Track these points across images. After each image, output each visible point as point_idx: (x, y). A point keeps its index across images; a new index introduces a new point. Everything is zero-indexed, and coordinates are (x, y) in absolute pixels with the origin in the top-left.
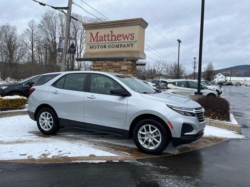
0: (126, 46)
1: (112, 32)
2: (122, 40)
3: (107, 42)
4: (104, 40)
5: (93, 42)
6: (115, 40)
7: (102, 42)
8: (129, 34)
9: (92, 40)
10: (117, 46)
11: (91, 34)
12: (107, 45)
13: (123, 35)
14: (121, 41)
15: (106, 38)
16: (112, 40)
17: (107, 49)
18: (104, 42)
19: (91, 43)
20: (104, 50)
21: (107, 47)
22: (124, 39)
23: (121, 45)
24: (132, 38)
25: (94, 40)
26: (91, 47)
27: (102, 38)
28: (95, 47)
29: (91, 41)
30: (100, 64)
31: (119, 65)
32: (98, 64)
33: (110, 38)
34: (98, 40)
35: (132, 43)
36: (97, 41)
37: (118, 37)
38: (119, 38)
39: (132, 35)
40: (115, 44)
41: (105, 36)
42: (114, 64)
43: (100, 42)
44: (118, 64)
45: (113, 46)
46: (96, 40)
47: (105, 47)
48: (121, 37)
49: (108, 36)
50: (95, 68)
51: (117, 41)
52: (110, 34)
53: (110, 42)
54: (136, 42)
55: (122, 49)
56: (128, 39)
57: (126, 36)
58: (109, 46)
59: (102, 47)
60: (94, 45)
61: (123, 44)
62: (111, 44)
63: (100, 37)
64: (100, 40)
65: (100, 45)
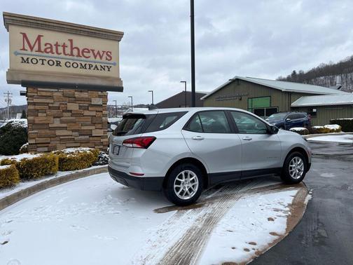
0: (99, 68)
1: (71, 41)
2: (92, 58)
3: (62, 55)
4: (54, 50)
5: (29, 51)
6: (79, 55)
7: (50, 54)
8: (104, 52)
9: (27, 47)
10: (84, 67)
12: (63, 62)
13: (93, 51)
14: (89, 59)
15: (60, 49)
16: (72, 55)
17: (63, 69)
18: (56, 55)
19: (25, 52)
20: (55, 69)
22: (95, 57)
23: (90, 66)
24: (109, 58)
25: (32, 49)
27: (51, 47)
28: (34, 61)
29: (24, 49)
30: (49, 94)
31: (87, 96)
32: (44, 94)
33: (68, 50)
34: (43, 49)
36: (39, 50)
37: (83, 51)
39: (109, 54)
40: (78, 63)
41: (57, 45)
42: (77, 94)
43: (45, 54)
44: (85, 95)
47: (58, 64)
48: (89, 52)
49: (64, 46)
51: (83, 58)
52: (68, 44)
53: (68, 57)
55: (92, 72)
56: (101, 57)
57: (98, 53)
58: (68, 64)
59: (51, 63)
60: (31, 57)
61: (94, 65)
62: (72, 62)
63: (46, 45)
64: (46, 49)
65: (48, 59)
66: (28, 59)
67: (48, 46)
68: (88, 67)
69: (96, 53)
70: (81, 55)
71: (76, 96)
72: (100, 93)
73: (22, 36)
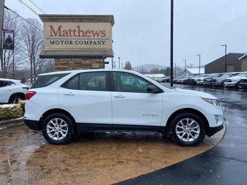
0: (97, 43)
1: (78, 27)
2: (92, 37)
4: (69, 35)
6: (83, 36)
7: (66, 37)
8: (100, 31)
9: (53, 34)
10: (87, 43)
11: (52, 27)
12: (74, 41)
13: (93, 31)
14: (90, 38)
15: (72, 33)
16: (79, 36)
17: (74, 46)
18: (69, 37)
19: (51, 37)
20: (69, 46)
21: (73, 43)
22: (94, 35)
23: (91, 42)
24: (104, 35)
25: (56, 35)
26: (52, 43)
27: (67, 33)
28: (57, 42)
29: (51, 36)
31: (89, 63)
32: (63, 62)
33: (77, 34)
34: (62, 35)
35: (104, 40)
36: (60, 35)
37: (86, 33)
38: (88, 35)
39: (103, 32)
40: (83, 41)
41: (70, 31)
42: (83, 62)
43: (63, 37)
45: (81, 43)
46: (58, 34)
47: (71, 43)
48: (90, 33)
49: (74, 31)
50: (58, 67)
51: (86, 37)
52: (77, 29)
53: (77, 37)
54: (108, 39)
55: (92, 46)
56: (98, 36)
57: (96, 32)
58: (77, 43)
59: (67, 43)
60: (55, 40)
61: (93, 41)
62: (79, 41)
63: (64, 31)
64: (63, 35)
65: (65, 40)
66: (54, 41)
67: (65, 32)
68: (89, 43)
69: (94, 33)
70: (85, 35)
71: (82, 63)
72: (97, 60)
73: (50, 27)
